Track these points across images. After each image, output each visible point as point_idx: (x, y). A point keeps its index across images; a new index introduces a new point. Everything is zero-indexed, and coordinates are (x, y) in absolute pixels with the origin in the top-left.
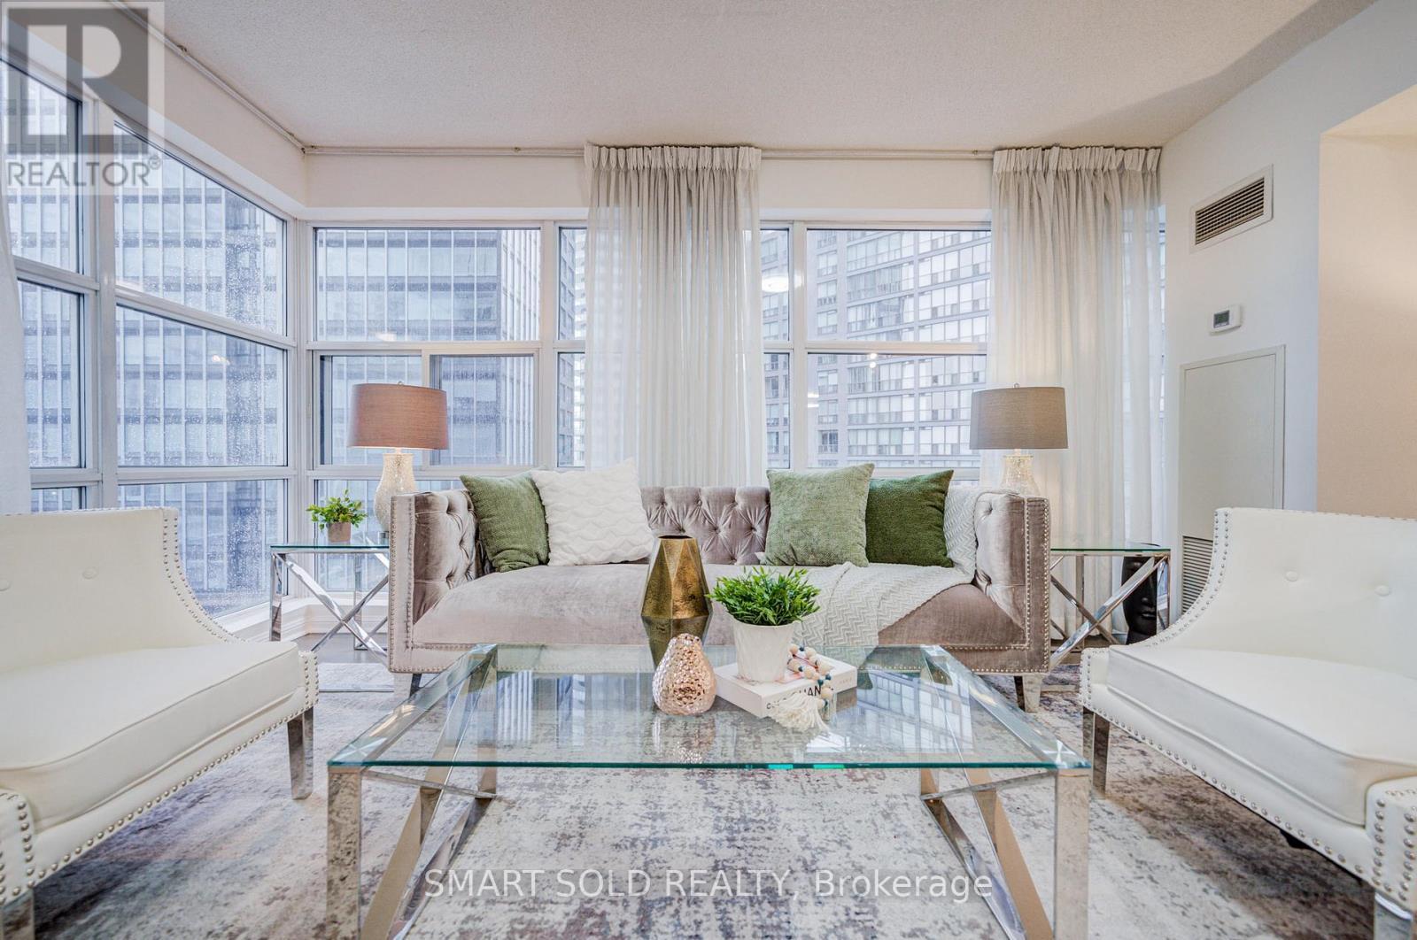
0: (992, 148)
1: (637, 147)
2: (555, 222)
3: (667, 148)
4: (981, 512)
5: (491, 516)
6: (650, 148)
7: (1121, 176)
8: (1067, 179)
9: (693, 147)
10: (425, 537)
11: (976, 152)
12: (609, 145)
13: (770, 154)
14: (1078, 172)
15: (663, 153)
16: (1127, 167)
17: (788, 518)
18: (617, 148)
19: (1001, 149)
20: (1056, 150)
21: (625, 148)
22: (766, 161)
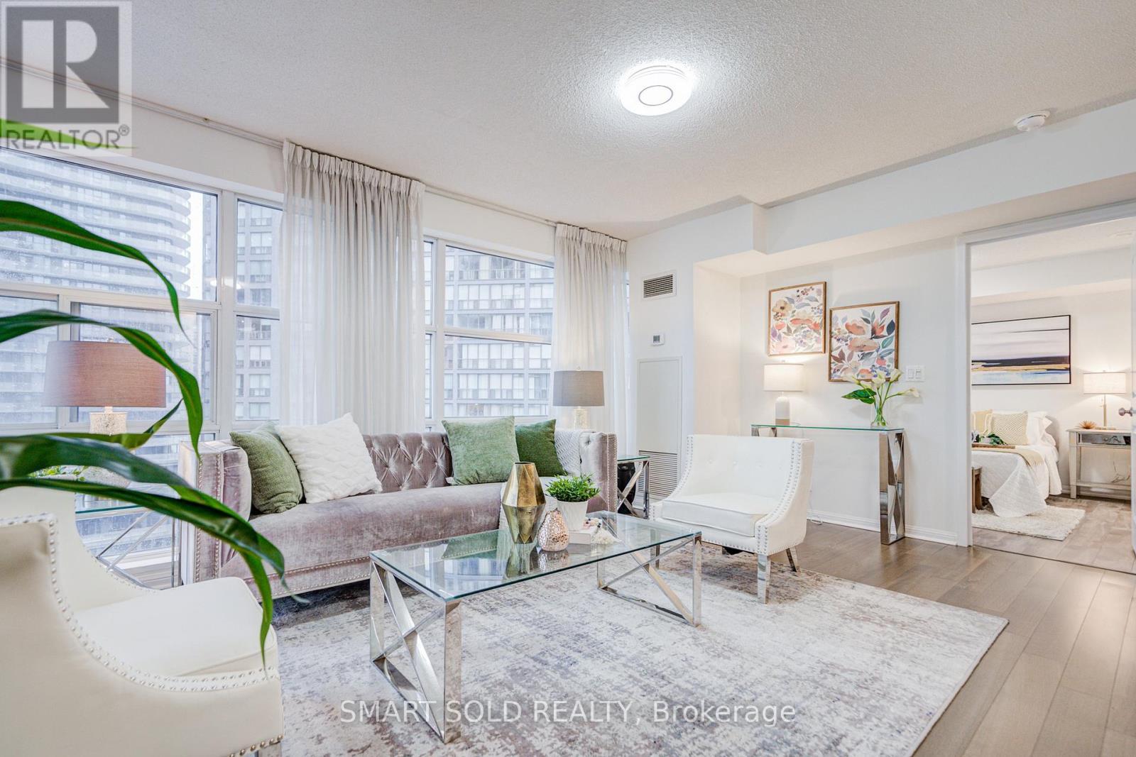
0: (556, 221)
1: (331, 156)
2: (235, 193)
3: (356, 165)
4: (583, 445)
5: (265, 466)
6: (341, 159)
7: (611, 251)
8: (590, 247)
9: (377, 169)
10: (237, 488)
11: (547, 220)
12: (306, 146)
13: (431, 189)
14: (594, 245)
15: (353, 167)
16: (614, 248)
17: (471, 453)
18: (312, 151)
19: (561, 223)
20: (585, 230)
21: (319, 153)
22: (427, 193)
